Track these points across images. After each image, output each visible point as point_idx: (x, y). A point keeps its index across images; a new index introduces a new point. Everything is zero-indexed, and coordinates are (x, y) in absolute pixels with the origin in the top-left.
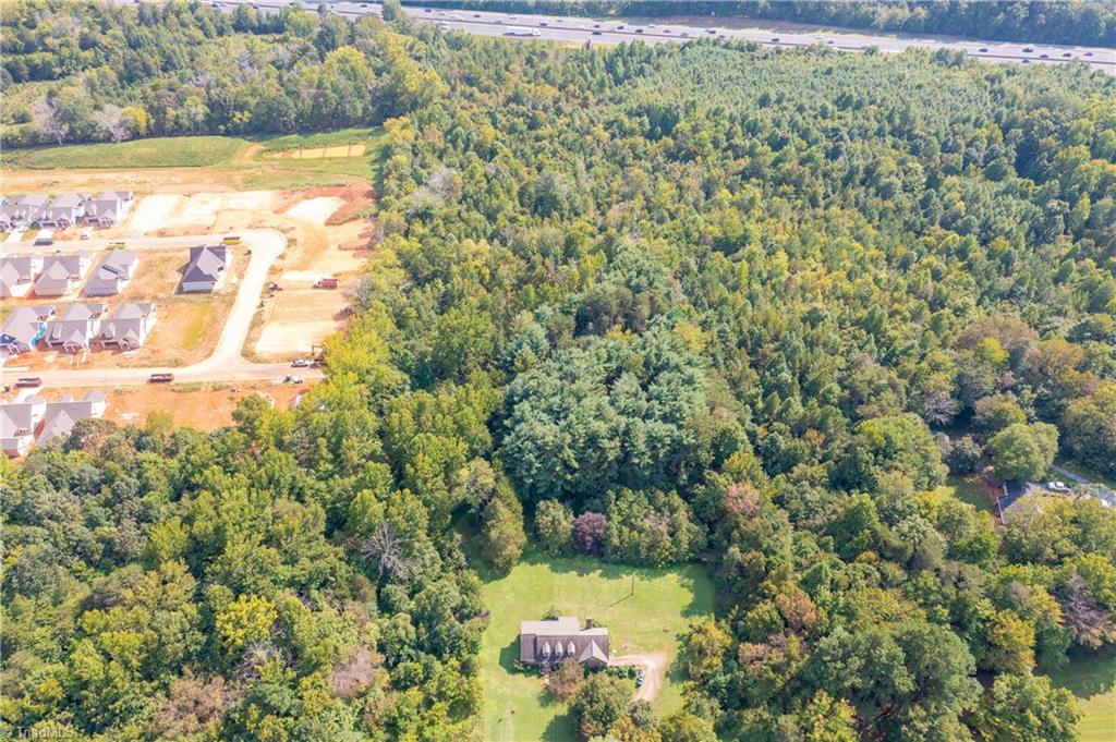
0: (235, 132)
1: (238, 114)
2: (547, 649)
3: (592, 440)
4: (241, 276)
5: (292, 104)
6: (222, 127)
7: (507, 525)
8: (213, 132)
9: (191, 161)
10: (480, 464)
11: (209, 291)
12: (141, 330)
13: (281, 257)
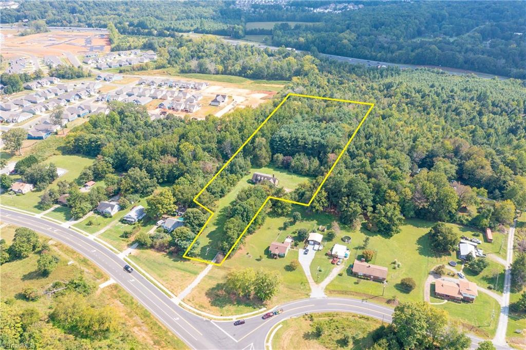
0: (247, 77)
1: (249, 71)
2: (259, 178)
3: (297, 139)
5: (266, 70)
6: (243, 75)
8: (241, 76)
9: (230, 81)
10: (264, 139)
11: (217, 106)
12: (195, 108)
13: (242, 102)
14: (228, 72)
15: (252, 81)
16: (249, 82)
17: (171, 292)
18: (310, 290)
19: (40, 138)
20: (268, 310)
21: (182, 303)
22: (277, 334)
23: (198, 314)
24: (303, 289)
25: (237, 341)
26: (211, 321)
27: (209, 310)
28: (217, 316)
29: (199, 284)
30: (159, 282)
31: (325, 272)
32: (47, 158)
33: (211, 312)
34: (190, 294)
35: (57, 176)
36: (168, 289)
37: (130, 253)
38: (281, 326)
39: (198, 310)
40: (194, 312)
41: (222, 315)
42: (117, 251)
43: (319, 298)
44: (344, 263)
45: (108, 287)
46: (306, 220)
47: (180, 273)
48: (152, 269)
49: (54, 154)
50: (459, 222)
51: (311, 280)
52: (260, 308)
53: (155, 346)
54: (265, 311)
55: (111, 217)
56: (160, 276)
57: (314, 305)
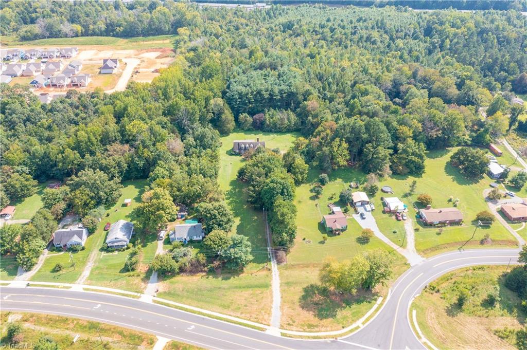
0: (117, 35)
2: (243, 146)
4: (123, 70)
6: (111, 33)
8: (107, 35)
9: (100, 43)
10: (218, 99)
11: (111, 73)
13: (138, 65)
14: (90, 32)
15: (127, 40)
16: (122, 41)
17: (257, 322)
18: (403, 257)
21: (284, 331)
22: (420, 324)
23: (314, 338)
24: (397, 260)
26: (338, 340)
27: (323, 326)
28: (338, 330)
29: (282, 297)
30: (230, 315)
31: (400, 231)
33: (329, 329)
34: (283, 315)
36: (250, 320)
37: (157, 291)
38: (414, 312)
39: (310, 332)
40: (309, 337)
41: (343, 327)
42: (136, 294)
43: (420, 264)
44: (408, 216)
47: (246, 293)
48: (206, 302)
50: (463, 144)
51: (395, 246)
52: (376, 300)
54: (383, 301)
55: (83, 249)
56: (224, 307)
57: (422, 274)
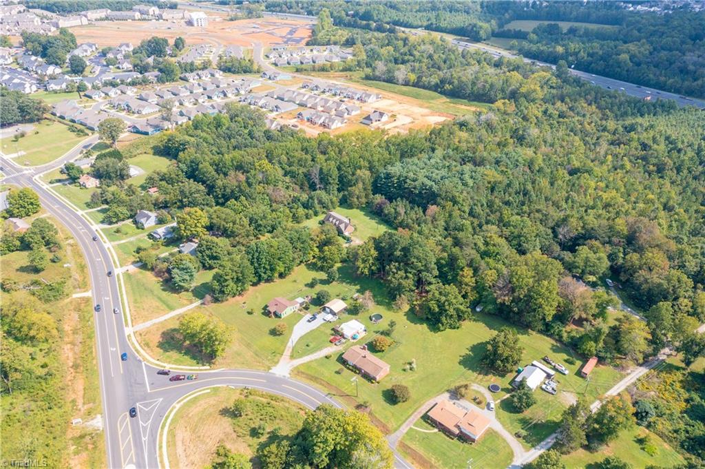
0: (444, 93)
1: (448, 85)
3: (406, 179)
5: (470, 87)
6: (439, 90)
7: (357, 189)
8: (436, 91)
9: (417, 97)
10: (368, 173)
12: (335, 124)
13: (403, 125)
14: (420, 84)
15: (448, 100)
16: (443, 100)
17: (132, 321)
18: (277, 363)
19: (146, 134)
20: (210, 370)
21: (132, 335)
22: (196, 398)
23: (137, 351)
24: (269, 360)
25: (149, 391)
26: (143, 363)
27: (152, 350)
28: (154, 358)
29: (165, 320)
30: (129, 307)
31: (313, 348)
32: (135, 156)
33: (151, 354)
34: (147, 328)
35: (129, 176)
36: (131, 316)
37: (128, 271)
38: (209, 391)
39: (141, 346)
40: (135, 348)
41: (158, 360)
42: (119, 265)
43: (277, 376)
44: (344, 345)
45: (80, 298)
46: (348, 283)
47: (157, 304)
48: (134, 293)
49: (145, 153)
51: (287, 352)
52: (203, 365)
53: (70, 369)
54: (206, 370)
55: (143, 229)
56: (135, 301)
57: (265, 381)
